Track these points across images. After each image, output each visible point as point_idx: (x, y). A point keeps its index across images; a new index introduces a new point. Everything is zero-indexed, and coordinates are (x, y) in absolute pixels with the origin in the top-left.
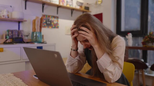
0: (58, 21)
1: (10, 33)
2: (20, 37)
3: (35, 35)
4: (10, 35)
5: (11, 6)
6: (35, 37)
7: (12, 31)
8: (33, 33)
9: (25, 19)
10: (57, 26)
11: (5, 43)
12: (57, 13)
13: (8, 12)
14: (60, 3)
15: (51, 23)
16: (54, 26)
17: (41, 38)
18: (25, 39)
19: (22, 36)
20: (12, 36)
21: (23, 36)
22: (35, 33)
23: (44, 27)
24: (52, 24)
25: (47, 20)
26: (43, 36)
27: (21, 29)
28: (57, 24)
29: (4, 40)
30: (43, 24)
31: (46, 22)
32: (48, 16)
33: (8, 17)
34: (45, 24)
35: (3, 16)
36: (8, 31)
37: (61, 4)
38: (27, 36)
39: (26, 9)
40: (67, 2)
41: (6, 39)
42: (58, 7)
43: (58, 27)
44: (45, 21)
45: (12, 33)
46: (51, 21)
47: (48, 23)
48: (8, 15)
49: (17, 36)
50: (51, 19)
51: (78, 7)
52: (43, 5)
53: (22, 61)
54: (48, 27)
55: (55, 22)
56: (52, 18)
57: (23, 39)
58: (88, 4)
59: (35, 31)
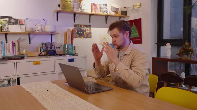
0: (90, 30)
1: (44, 45)
2: (52, 49)
3: (67, 47)
4: (44, 48)
5: (44, 20)
6: (67, 49)
7: (46, 44)
8: (65, 45)
9: (57, 32)
10: (89, 36)
11: (40, 55)
12: (90, 22)
13: (41, 25)
14: (92, 11)
15: (83, 33)
16: (86, 36)
17: (73, 50)
18: (58, 50)
19: (54, 48)
20: (46, 49)
21: (56, 48)
22: (67, 45)
23: (76, 37)
24: (85, 33)
25: (79, 30)
26: (75, 47)
27: (53, 41)
28: (90, 33)
29: (39, 52)
30: (75, 35)
31: (78, 33)
32: (80, 26)
33: (42, 31)
34: (77, 35)
35: (38, 30)
36: (42, 44)
37: (94, 12)
38: (59, 48)
39: (57, 20)
40: (100, 8)
41: (41, 52)
42: (90, 15)
43: (91, 37)
44: (76, 31)
45: (46, 46)
46: (83, 31)
47: (80, 33)
48: (42, 29)
49: (50, 49)
50: (83, 29)
51: (113, 13)
52: (74, 14)
53: (55, 72)
54: (80, 37)
55: (87, 32)
56: (83, 27)
57: (55, 51)
58: (125, 7)
59: (67, 44)
